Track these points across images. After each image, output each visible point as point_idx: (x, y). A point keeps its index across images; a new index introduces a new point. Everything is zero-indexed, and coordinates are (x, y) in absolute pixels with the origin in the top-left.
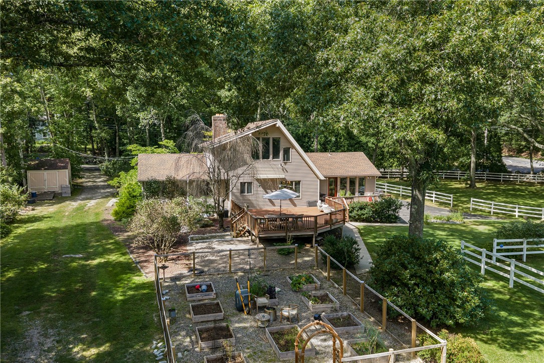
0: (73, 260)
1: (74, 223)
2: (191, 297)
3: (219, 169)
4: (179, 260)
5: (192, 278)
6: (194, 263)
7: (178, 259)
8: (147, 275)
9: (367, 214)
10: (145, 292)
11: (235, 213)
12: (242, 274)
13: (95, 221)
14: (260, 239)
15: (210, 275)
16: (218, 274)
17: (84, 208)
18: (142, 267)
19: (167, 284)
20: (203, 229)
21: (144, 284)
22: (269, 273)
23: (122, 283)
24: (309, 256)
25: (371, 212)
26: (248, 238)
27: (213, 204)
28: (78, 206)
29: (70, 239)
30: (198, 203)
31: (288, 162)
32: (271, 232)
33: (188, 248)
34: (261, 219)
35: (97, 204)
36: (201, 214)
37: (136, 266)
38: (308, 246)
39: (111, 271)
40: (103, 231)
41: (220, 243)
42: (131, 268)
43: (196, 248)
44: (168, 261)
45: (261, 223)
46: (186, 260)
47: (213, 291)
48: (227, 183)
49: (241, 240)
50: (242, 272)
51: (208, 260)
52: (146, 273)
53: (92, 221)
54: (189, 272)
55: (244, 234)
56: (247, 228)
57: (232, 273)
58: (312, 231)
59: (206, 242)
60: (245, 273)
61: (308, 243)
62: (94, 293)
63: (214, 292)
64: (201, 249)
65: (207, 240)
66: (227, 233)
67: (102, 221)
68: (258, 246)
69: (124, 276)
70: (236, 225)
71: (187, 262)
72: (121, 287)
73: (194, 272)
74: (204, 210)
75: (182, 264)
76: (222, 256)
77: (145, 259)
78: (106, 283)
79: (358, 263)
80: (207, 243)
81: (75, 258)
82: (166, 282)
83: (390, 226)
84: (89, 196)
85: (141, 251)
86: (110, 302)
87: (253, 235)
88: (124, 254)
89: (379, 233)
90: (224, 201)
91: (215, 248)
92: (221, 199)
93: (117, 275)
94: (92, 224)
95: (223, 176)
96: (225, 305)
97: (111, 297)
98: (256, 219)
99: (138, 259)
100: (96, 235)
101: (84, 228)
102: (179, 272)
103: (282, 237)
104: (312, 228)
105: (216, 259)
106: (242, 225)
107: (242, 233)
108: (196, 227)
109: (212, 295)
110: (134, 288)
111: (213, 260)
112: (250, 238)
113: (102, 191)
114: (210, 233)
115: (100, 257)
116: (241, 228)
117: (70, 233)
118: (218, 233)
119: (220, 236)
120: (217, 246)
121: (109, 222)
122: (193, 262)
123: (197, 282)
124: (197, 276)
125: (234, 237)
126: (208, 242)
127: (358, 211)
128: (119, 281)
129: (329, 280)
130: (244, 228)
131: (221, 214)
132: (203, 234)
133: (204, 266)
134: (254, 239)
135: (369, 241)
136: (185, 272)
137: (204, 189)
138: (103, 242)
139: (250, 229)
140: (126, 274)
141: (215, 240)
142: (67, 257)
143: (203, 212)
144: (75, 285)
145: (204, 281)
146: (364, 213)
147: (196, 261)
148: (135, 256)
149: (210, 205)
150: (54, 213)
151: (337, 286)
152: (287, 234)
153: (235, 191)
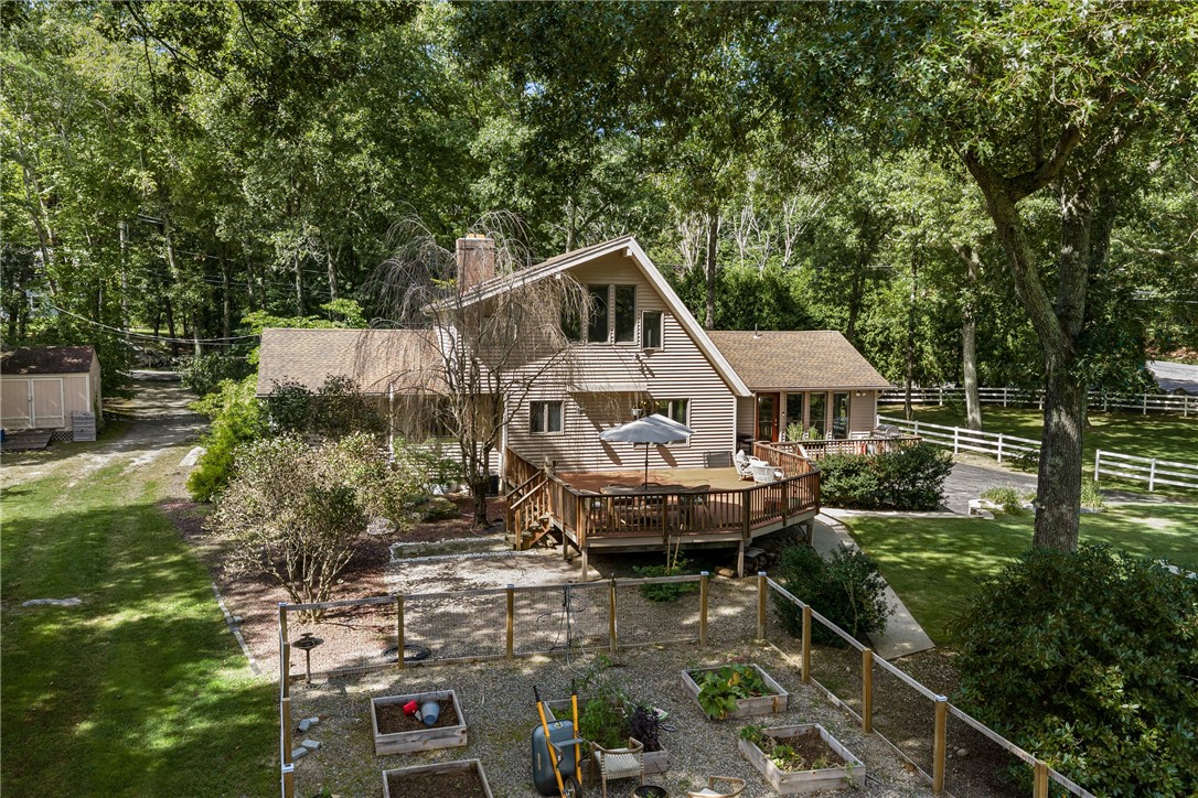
0: (51, 614)
1: (84, 509)
2: (388, 743)
3: (474, 363)
4: (360, 615)
5: (394, 672)
6: (401, 625)
7: (356, 611)
8: (260, 664)
9: (862, 486)
10: (245, 720)
11: (517, 482)
12: (546, 660)
13: (141, 503)
14: (591, 552)
15: (449, 663)
16: (474, 662)
17: (122, 470)
18: (246, 640)
19: (315, 694)
20: (431, 525)
21: (246, 693)
22: (625, 658)
23: (179, 691)
24: (733, 603)
25: (876, 482)
26: (553, 551)
27: (458, 459)
28: (109, 466)
29: (58, 554)
30: (418, 457)
31: (656, 349)
32: (623, 534)
33: (387, 579)
34: (593, 498)
35: (158, 460)
36: (425, 486)
37: (232, 634)
38: (724, 574)
39: (154, 649)
40: (158, 529)
41: (477, 564)
42: (214, 641)
43: (411, 579)
44: (325, 618)
45: (593, 509)
46: (378, 615)
47: (457, 722)
48: (495, 402)
49: (536, 557)
50: (543, 655)
51: (443, 615)
52: (256, 657)
53: (134, 503)
54: (386, 653)
55: (544, 539)
56: (552, 522)
57: (515, 657)
58: (736, 532)
59: (438, 562)
60: (553, 657)
61: (725, 566)
62: (86, 726)
63: (463, 726)
64: (423, 581)
65: (442, 557)
66: (496, 537)
67: (161, 502)
68: (585, 574)
69: (190, 665)
70: (523, 513)
71: (383, 622)
72: (172, 704)
73: (401, 655)
74: (433, 473)
75: (367, 628)
76: (483, 603)
77: (260, 612)
78: (128, 692)
79: (883, 627)
80: (442, 565)
81: (59, 608)
82: (315, 687)
83: (924, 519)
84: (144, 441)
85: (252, 587)
86: (127, 760)
87: (570, 542)
88: (201, 597)
89: (903, 537)
90: (487, 450)
91: (462, 580)
92: (480, 445)
93: (168, 662)
94: (131, 510)
95: (486, 386)
96: (497, 771)
97: (134, 742)
98: (580, 497)
99: (239, 611)
100: (134, 543)
101: (105, 523)
102: (357, 654)
103: (652, 549)
104: (737, 525)
105: (467, 611)
106: (537, 513)
107: (539, 535)
108: (410, 521)
109: (457, 735)
110: (215, 706)
111: (458, 615)
112: (560, 549)
113: (180, 429)
114: (449, 536)
115: (132, 607)
116: (535, 524)
117: (64, 535)
118: (471, 535)
119: (478, 543)
120: (469, 574)
121: (177, 505)
122: (397, 623)
123: (410, 689)
124: (411, 666)
125: (515, 548)
126: (444, 561)
127: (839, 478)
128: (170, 684)
129: (807, 681)
130: (544, 523)
131: (481, 485)
132: (431, 540)
133: (433, 634)
134: (572, 554)
135: (884, 559)
136: (374, 654)
137: (434, 419)
138: (150, 561)
139: (561, 527)
140: (197, 661)
141: (462, 557)
142: (35, 606)
143: (431, 481)
144: (33, 698)
145: (429, 687)
146: (857, 484)
147: (408, 618)
148: (233, 604)
149: (449, 461)
150: (39, 483)
151: (834, 699)
152: (666, 541)
153: (515, 423)
